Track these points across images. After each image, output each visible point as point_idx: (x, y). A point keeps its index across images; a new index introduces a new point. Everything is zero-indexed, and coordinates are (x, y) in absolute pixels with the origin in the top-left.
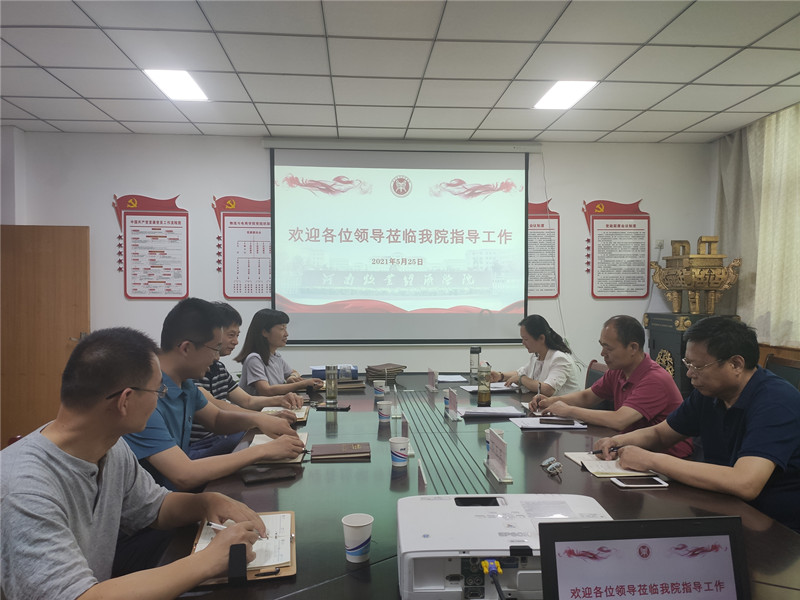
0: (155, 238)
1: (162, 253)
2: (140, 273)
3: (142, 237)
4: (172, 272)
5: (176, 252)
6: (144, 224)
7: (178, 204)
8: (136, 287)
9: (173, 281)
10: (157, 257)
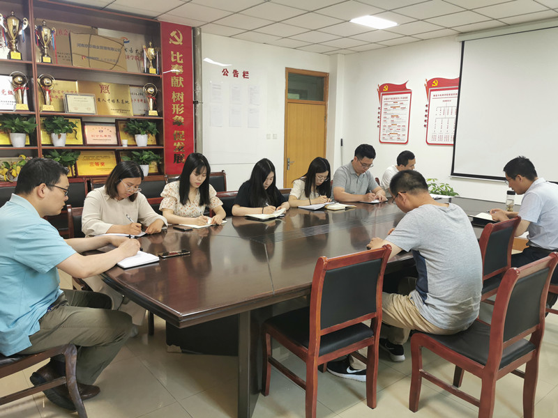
0: (394, 108)
1: (397, 116)
2: (386, 128)
3: (389, 107)
4: (401, 128)
5: (403, 115)
6: (390, 100)
7: (408, 87)
8: (384, 136)
9: (401, 133)
10: (395, 119)
